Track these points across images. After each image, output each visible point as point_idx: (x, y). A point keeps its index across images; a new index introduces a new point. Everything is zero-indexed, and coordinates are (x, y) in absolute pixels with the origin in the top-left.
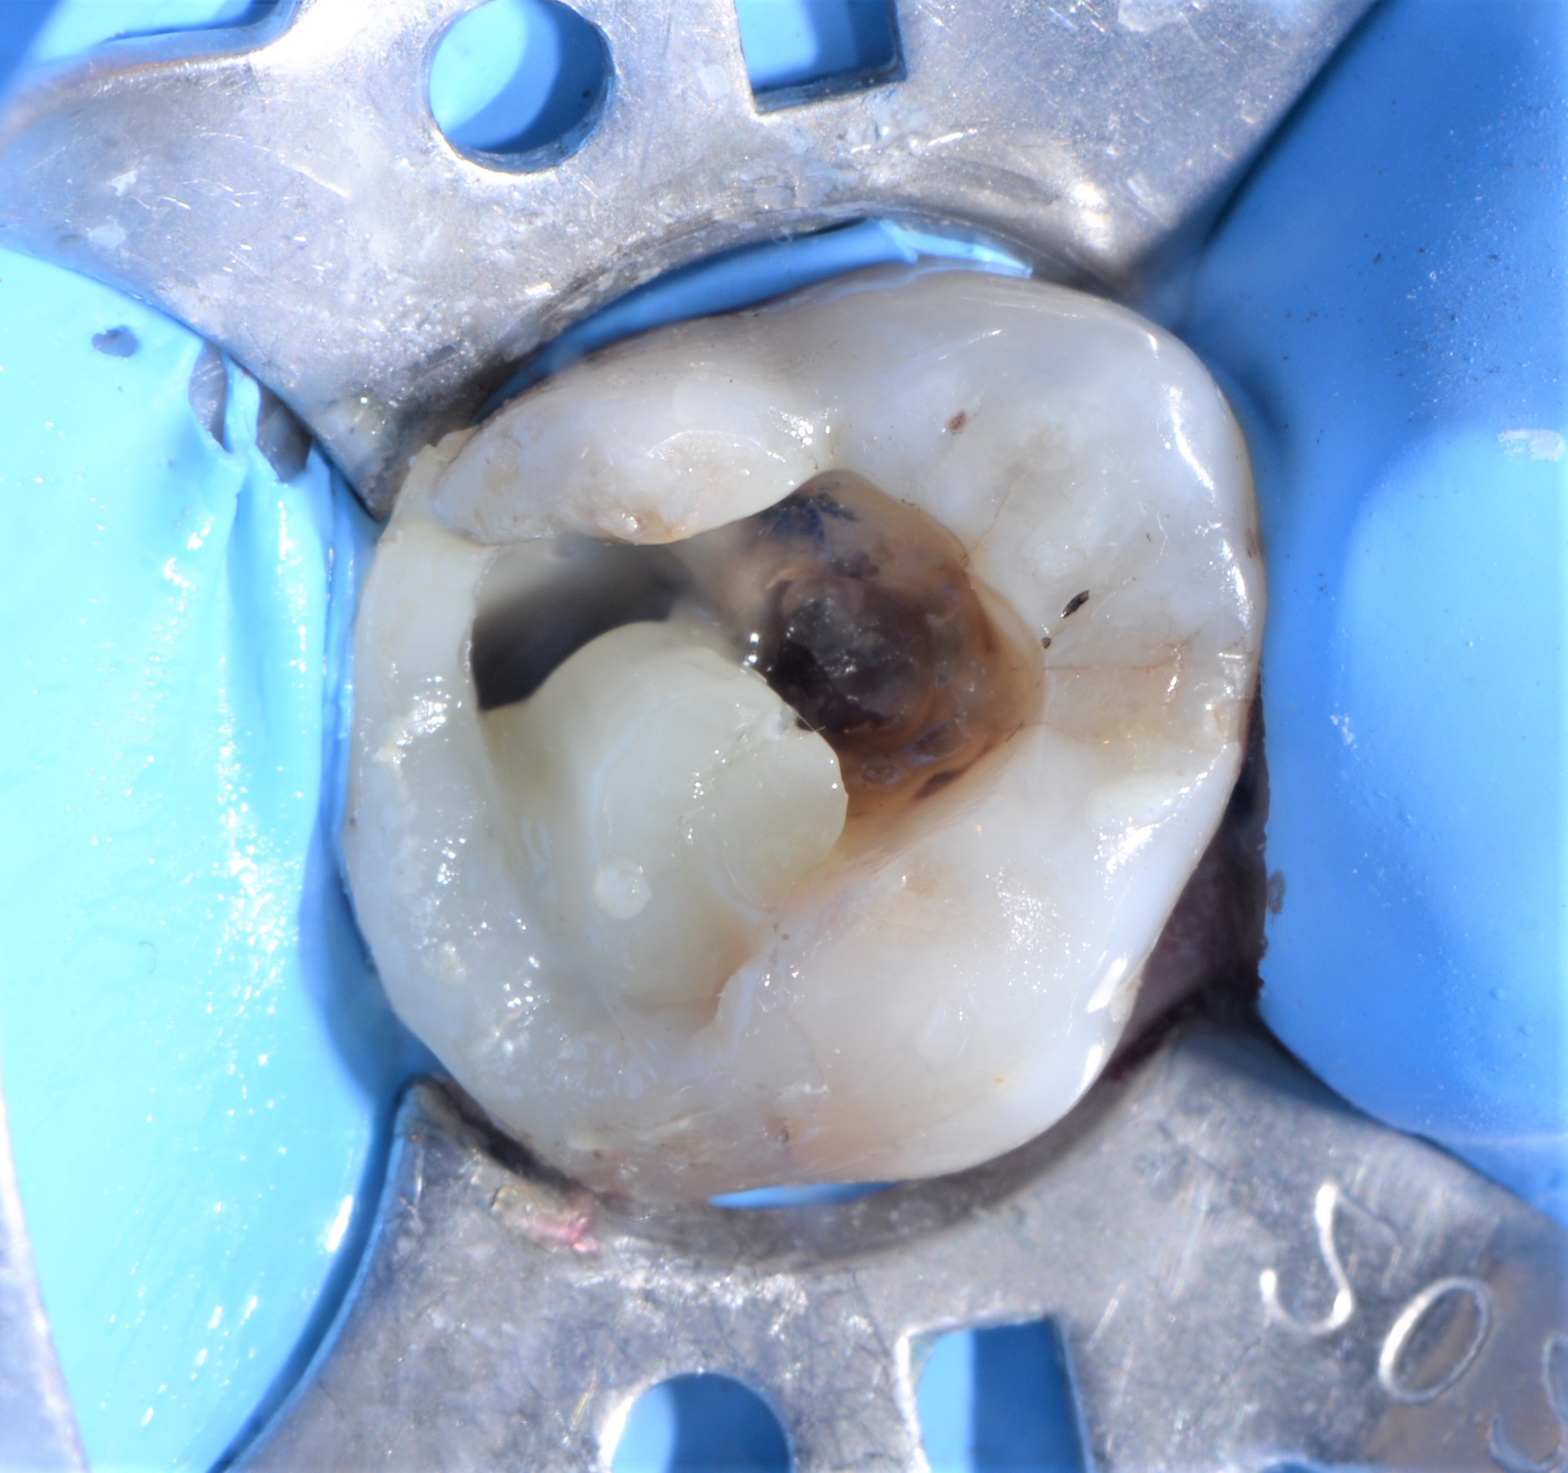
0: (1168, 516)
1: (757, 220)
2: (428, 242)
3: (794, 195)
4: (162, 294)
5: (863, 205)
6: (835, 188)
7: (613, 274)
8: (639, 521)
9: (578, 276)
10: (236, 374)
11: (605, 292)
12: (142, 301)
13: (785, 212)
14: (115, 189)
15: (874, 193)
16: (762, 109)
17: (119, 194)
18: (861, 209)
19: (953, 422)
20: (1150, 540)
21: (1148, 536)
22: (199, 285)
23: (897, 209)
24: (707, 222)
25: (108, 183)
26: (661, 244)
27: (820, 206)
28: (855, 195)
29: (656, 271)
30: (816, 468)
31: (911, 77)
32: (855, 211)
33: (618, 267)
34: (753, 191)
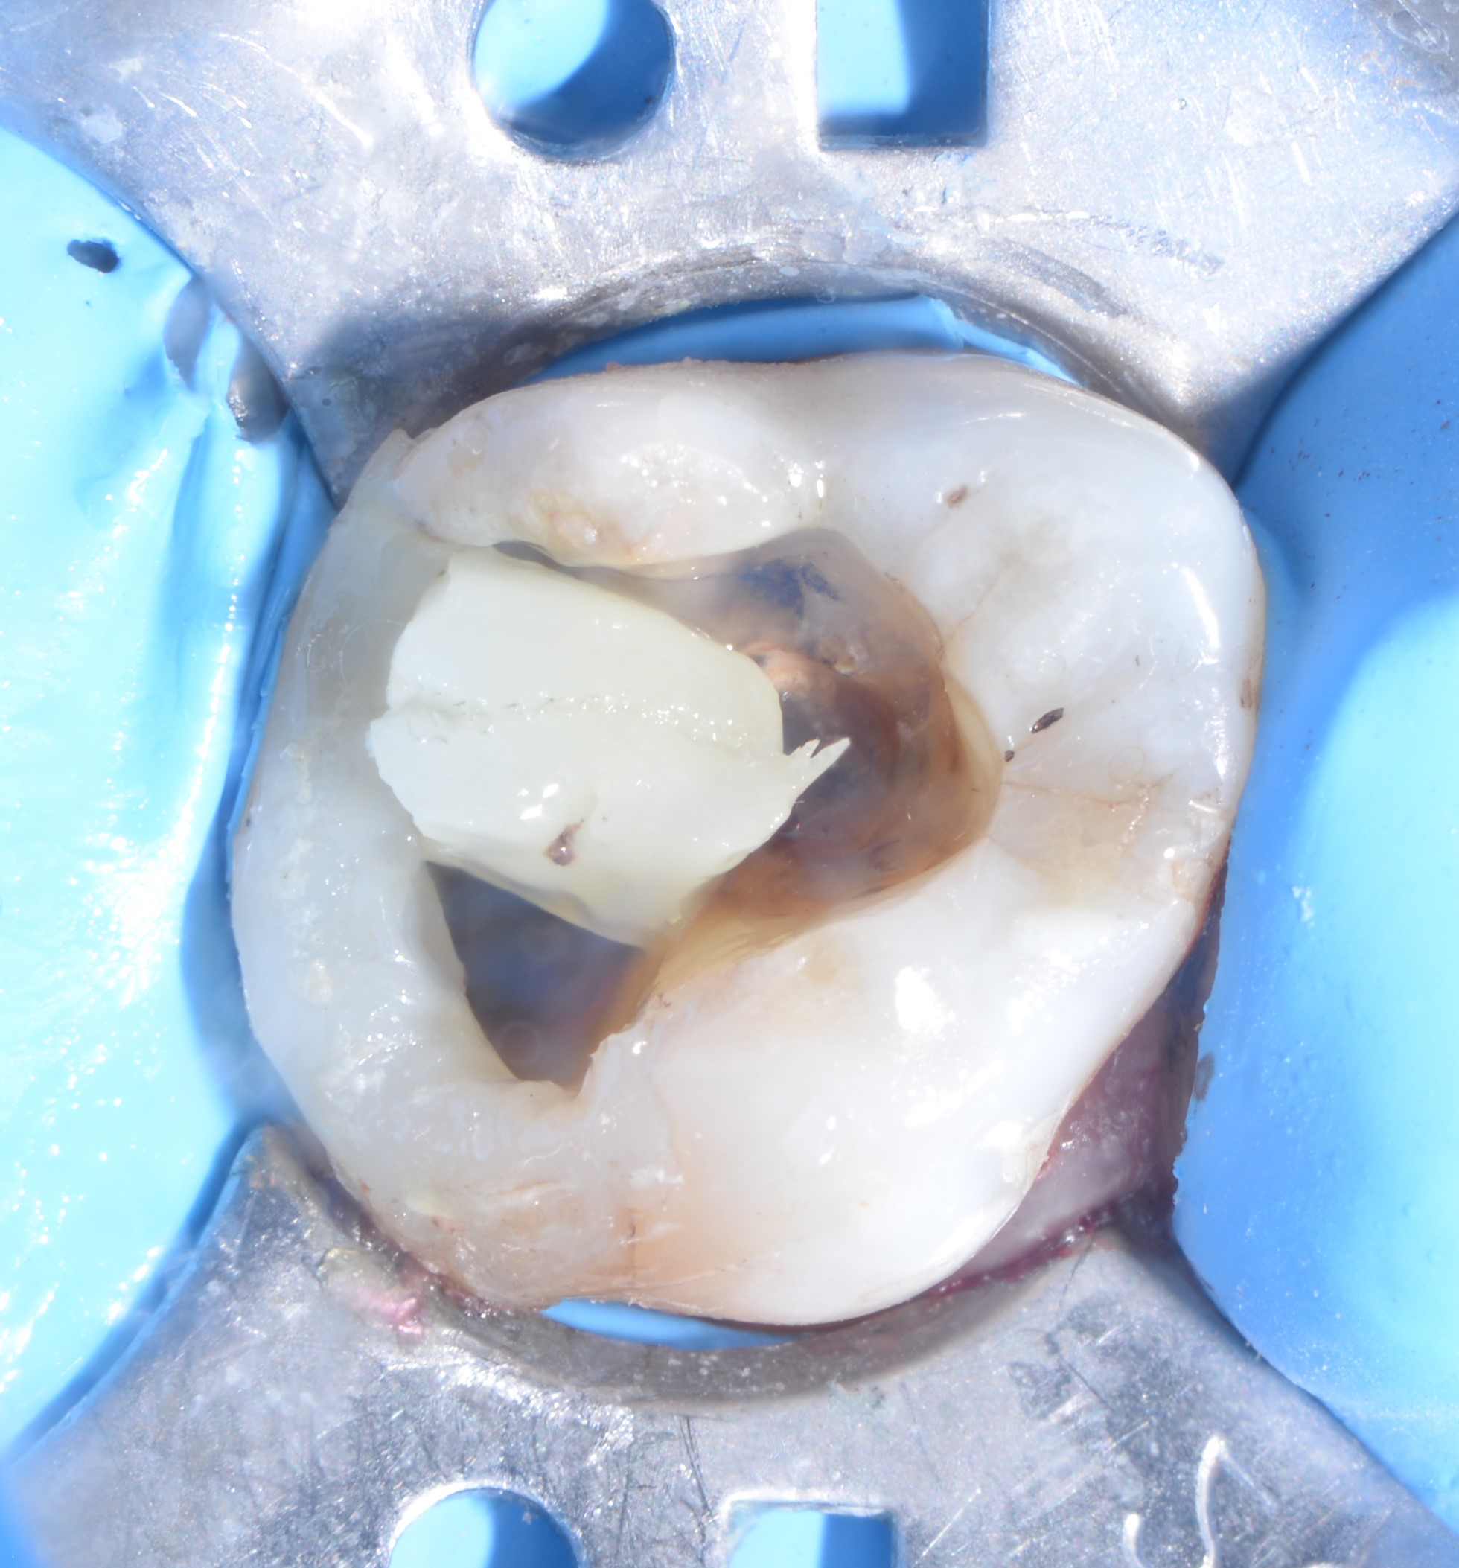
0: (1162, 642)
1: (800, 268)
2: (445, 212)
3: (844, 248)
4: (153, 210)
5: (916, 275)
6: (888, 248)
7: (637, 293)
8: (600, 534)
9: (598, 285)
10: (219, 315)
11: (626, 313)
12: (131, 214)
13: (832, 265)
14: (117, 74)
15: (926, 266)
16: (826, 145)
17: (121, 81)
18: (913, 281)
19: (952, 496)
20: (1138, 664)
21: (1137, 660)
22: (194, 206)
23: (951, 288)
24: (747, 258)
25: (111, 66)
26: (693, 271)
27: (870, 266)
28: (908, 261)
29: (685, 303)
30: (800, 517)
31: (991, 143)
32: (907, 281)
33: (643, 287)
34: (800, 232)
